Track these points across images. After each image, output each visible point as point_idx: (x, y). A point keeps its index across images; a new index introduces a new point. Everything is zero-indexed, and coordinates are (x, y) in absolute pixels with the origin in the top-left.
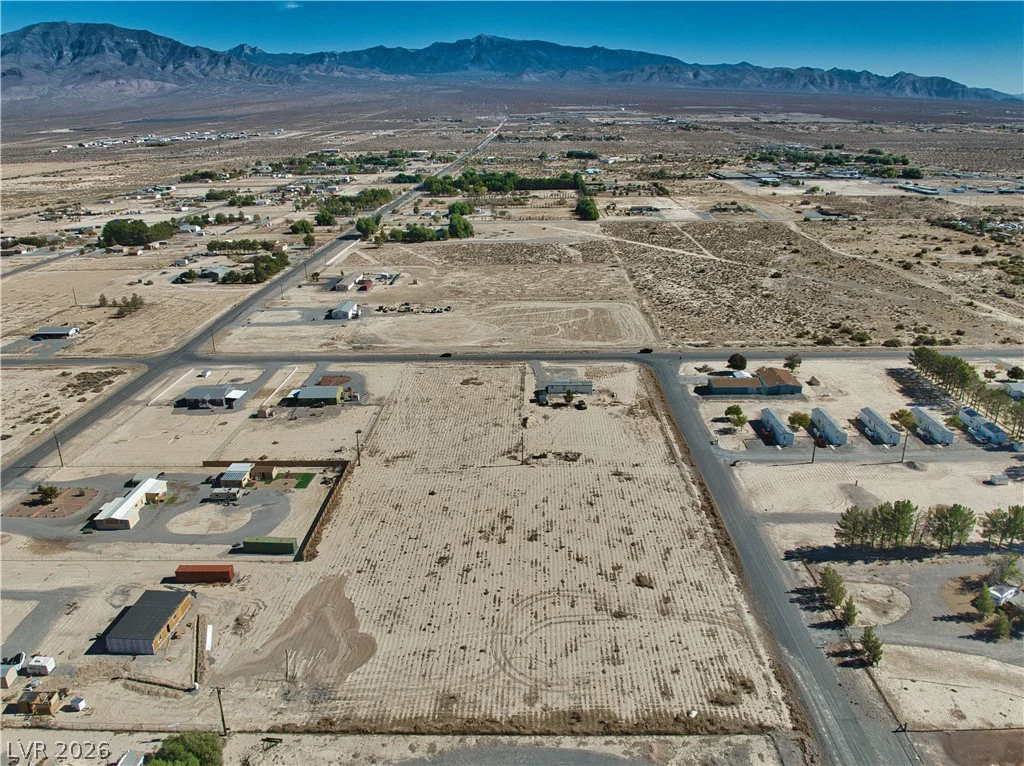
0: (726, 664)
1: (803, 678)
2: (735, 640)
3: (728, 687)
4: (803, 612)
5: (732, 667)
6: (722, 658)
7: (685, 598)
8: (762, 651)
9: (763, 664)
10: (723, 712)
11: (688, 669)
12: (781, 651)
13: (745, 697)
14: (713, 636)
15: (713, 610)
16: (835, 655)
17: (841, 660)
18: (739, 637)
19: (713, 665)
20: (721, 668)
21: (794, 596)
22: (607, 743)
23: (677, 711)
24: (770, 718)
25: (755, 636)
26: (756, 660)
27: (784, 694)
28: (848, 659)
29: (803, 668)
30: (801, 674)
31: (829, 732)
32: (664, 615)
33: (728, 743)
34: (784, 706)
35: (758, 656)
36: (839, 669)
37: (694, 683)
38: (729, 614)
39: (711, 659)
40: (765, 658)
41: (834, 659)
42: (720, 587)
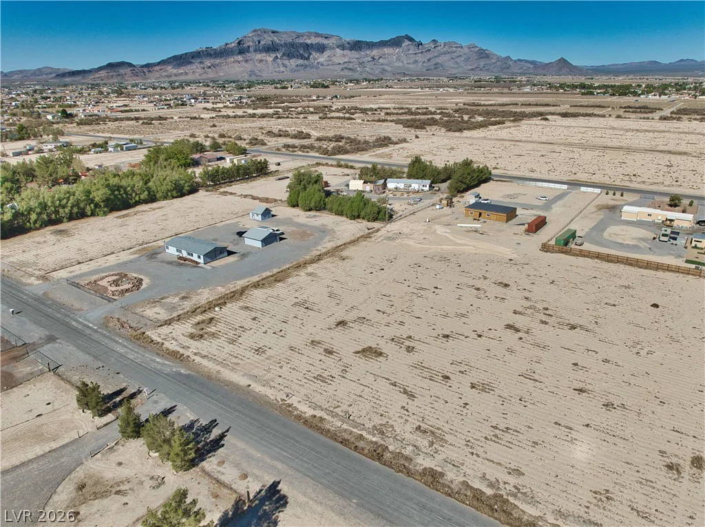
0: (225, 339)
1: (154, 361)
2: (236, 357)
3: (209, 329)
4: (192, 417)
5: (219, 340)
6: (232, 342)
7: (318, 362)
8: (205, 362)
9: (196, 354)
10: (199, 318)
11: (248, 323)
12: (189, 369)
13: (193, 331)
14: (256, 350)
15: (281, 367)
16: (133, 396)
17: (125, 394)
18: (234, 360)
19: (235, 335)
20: (226, 336)
21: (216, 433)
22: (249, 281)
23: (229, 305)
24: (165, 330)
25: (222, 370)
26: (204, 353)
27: (165, 346)
28: (118, 399)
29: (159, 367)
30: (158, 363)
31: (116, 342)
32: (312, 341)
33: (183, 309)
34: (159, 340)
35: (204, 357)
36: (124, 385)
37: (235, 320)
38: (265, 372)
39: (240, 336)
40: (198, 359)
41: (133, 391)
42: (303, 391)
